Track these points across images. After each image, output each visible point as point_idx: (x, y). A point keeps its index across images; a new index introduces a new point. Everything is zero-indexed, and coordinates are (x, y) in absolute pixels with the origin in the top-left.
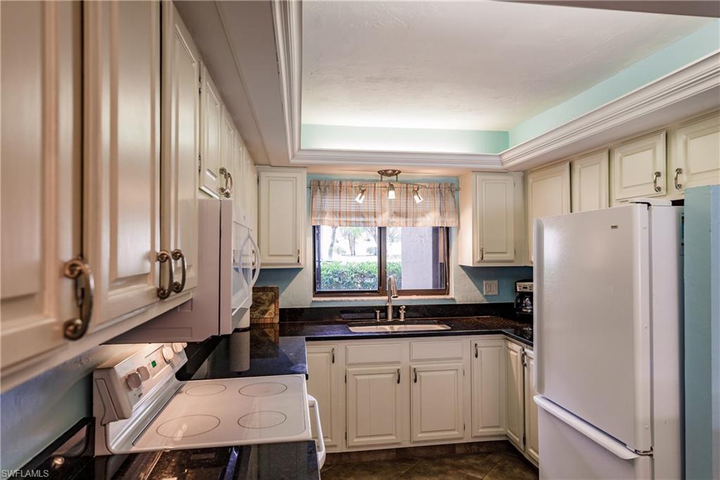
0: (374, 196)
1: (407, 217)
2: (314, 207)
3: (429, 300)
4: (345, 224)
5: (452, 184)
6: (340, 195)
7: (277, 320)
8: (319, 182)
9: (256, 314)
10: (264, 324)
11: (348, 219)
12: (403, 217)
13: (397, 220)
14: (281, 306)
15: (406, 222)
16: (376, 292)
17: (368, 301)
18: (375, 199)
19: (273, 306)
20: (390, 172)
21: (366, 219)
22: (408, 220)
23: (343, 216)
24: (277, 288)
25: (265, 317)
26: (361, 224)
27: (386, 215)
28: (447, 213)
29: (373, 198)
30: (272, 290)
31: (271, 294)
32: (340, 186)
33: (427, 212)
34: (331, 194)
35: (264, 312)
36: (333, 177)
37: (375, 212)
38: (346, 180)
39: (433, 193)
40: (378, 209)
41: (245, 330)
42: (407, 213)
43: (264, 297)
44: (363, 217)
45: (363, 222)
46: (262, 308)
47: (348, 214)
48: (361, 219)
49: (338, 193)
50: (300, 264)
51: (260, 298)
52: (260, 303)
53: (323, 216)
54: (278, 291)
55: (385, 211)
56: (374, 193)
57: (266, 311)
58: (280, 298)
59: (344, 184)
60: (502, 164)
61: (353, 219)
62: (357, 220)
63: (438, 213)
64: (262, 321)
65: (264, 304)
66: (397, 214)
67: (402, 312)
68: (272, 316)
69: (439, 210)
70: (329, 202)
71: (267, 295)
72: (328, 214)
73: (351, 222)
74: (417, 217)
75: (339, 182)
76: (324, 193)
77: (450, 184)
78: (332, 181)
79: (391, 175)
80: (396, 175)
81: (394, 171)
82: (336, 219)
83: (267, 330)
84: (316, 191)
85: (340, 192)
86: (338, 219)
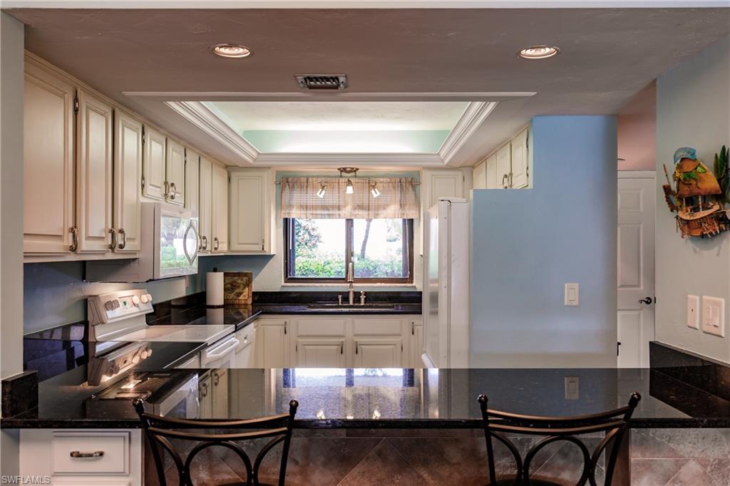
0: (339, 191)
1: (369, 210)
2: (283, 201)
3: (390, 287)
4: (311, 216)
5: (412, 179)
6: (307, 190)
7: (250, 302)
8: (288, 179)
9: (232, 296)
10: (239, 305)
11: (314, 212)
12: (366, 210)
13: (360, 212)
14: (254, 289)
15: (369, 214)
16: (343, 279)
17: (333, 287)
18: (339, 193)
19: (247, 289)
20: (348, 169)
21: (331, 212)
22: (370, 212)
23: (310, 209)
24: (251, 274)
25: (240, 298)
26: (326, 216)
27: (349, 208)
28: (407, 207)
29: (337, 192)
30: (246, 275)
31: (245, 279)
32: (307, 182)
33: (388, 205)
34: (299, 189)
35: (240, 294)
36: (300, 174)
37: (339, 206)
38: (313, 177)
39: (394, 187)
40: (342, 203)
41: (219, 307)
42: (369, 206)
43: (239, 281)
44: (328, 210)
45: (328, 215)
46: (237, 291)
47: (314, 207)
48: (327, 212)
49: (305, 188)
50: (265, 252)
51: (235, 282)
52: (235, 286)
53: (291, 209)
54: (252, 277)
55: (348, 205)
56: (339, 189)
57: (241, 294)
58: (253, 282)
59: (310, 180)
60: (443, 161)
61: (319, 212)
62: (323, 212)
63: (397, 206)
64: (237, 302)
65: (239, 287)
66: (361, 207)
67: (363, 297)
68: (245, 297)
69: (399, 203)
70: (298, 197)
71: (242, 280)
72: (295, 208)
73: (316, 214)
74: (378, 210)
75: (306, 179)
76: (292, 188)
77: (410, 179)
78: (299, 177)
79: (349, 172)
80: (355, 171)
81: (353, 168)
82: (303, 212)
83: (241, 310)
84: (285, 186)
85: (307, 187)
86: (305, 212)
